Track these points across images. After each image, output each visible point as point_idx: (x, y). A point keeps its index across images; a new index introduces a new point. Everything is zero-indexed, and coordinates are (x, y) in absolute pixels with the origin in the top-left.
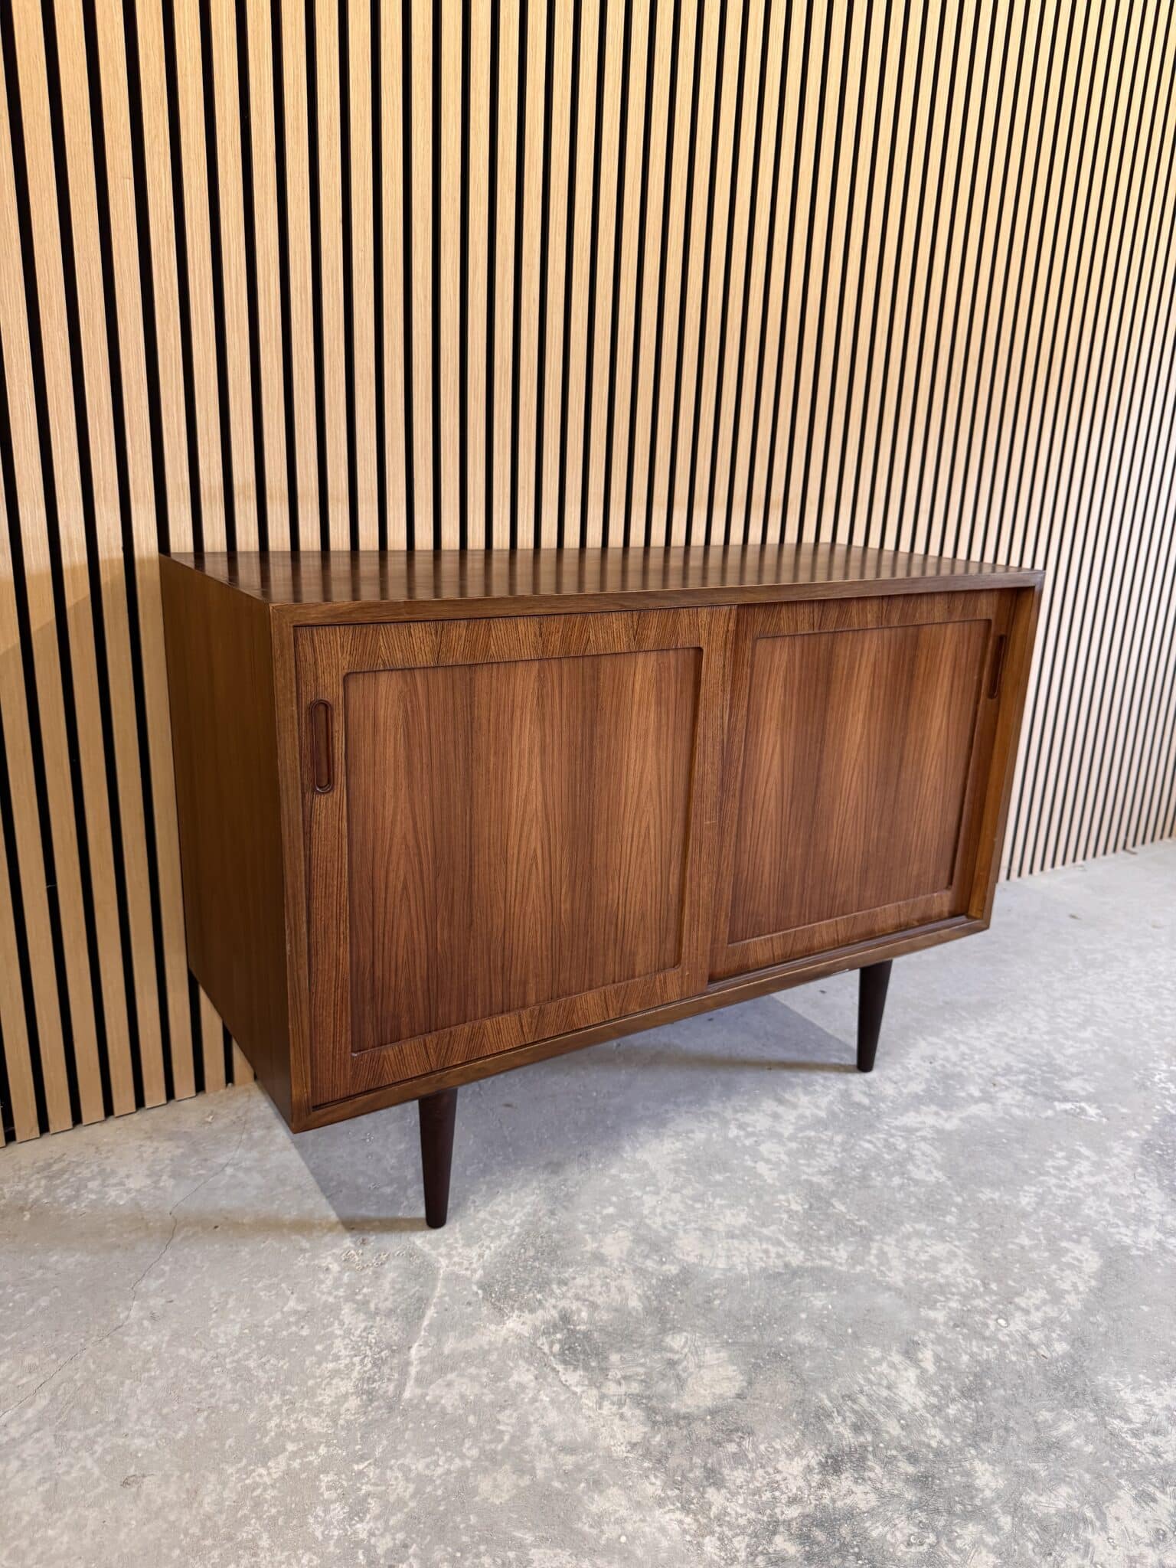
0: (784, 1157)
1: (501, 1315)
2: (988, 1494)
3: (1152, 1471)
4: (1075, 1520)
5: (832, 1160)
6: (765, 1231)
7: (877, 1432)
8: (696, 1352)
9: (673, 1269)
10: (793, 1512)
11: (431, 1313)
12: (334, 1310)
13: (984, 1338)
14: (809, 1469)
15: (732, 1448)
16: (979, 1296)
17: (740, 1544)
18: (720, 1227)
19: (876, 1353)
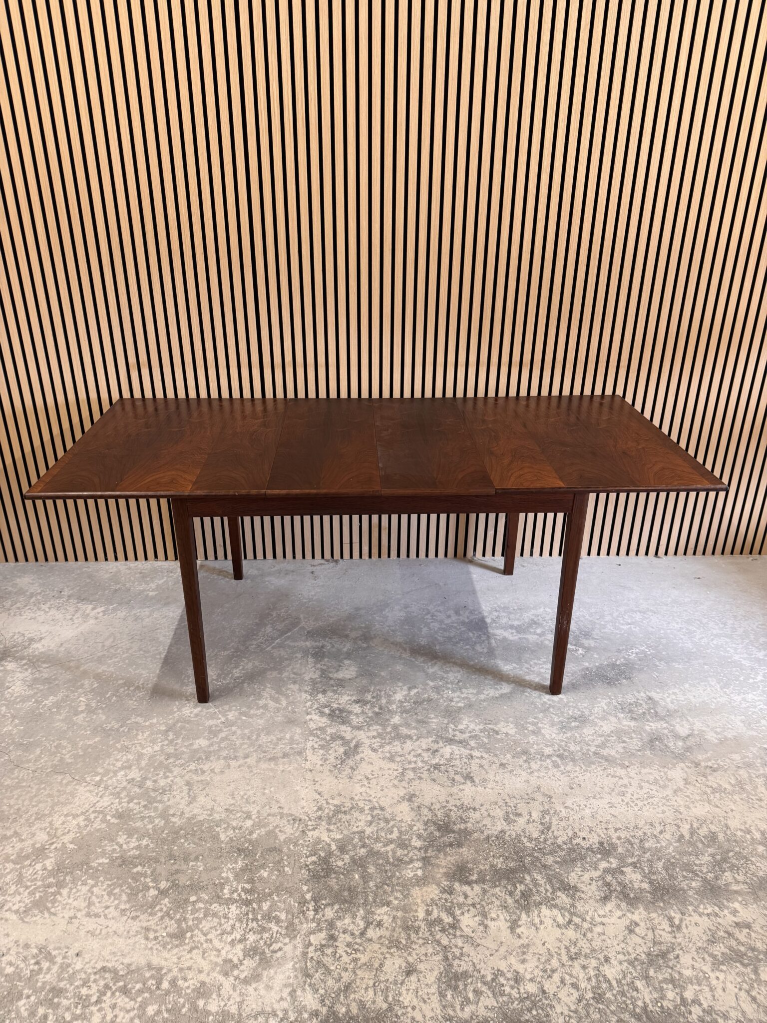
0: (436, 629)
1: (307, 640)
2: (392, 723)
3: (447, 738)
4: (410, 737)
5: (452, 635)
6: (405, 646)
7: (378, 700)
8: (350, 666)
9: (365, 645)
10: (335, 706)
11: (289, 634)
12: (266, 625)
13: (438, 693)
14: (350, 700)
15: (335, 688)
16: (452, 683)
17: (316, 706)
18: (392, 640)
19: (400, 684)
